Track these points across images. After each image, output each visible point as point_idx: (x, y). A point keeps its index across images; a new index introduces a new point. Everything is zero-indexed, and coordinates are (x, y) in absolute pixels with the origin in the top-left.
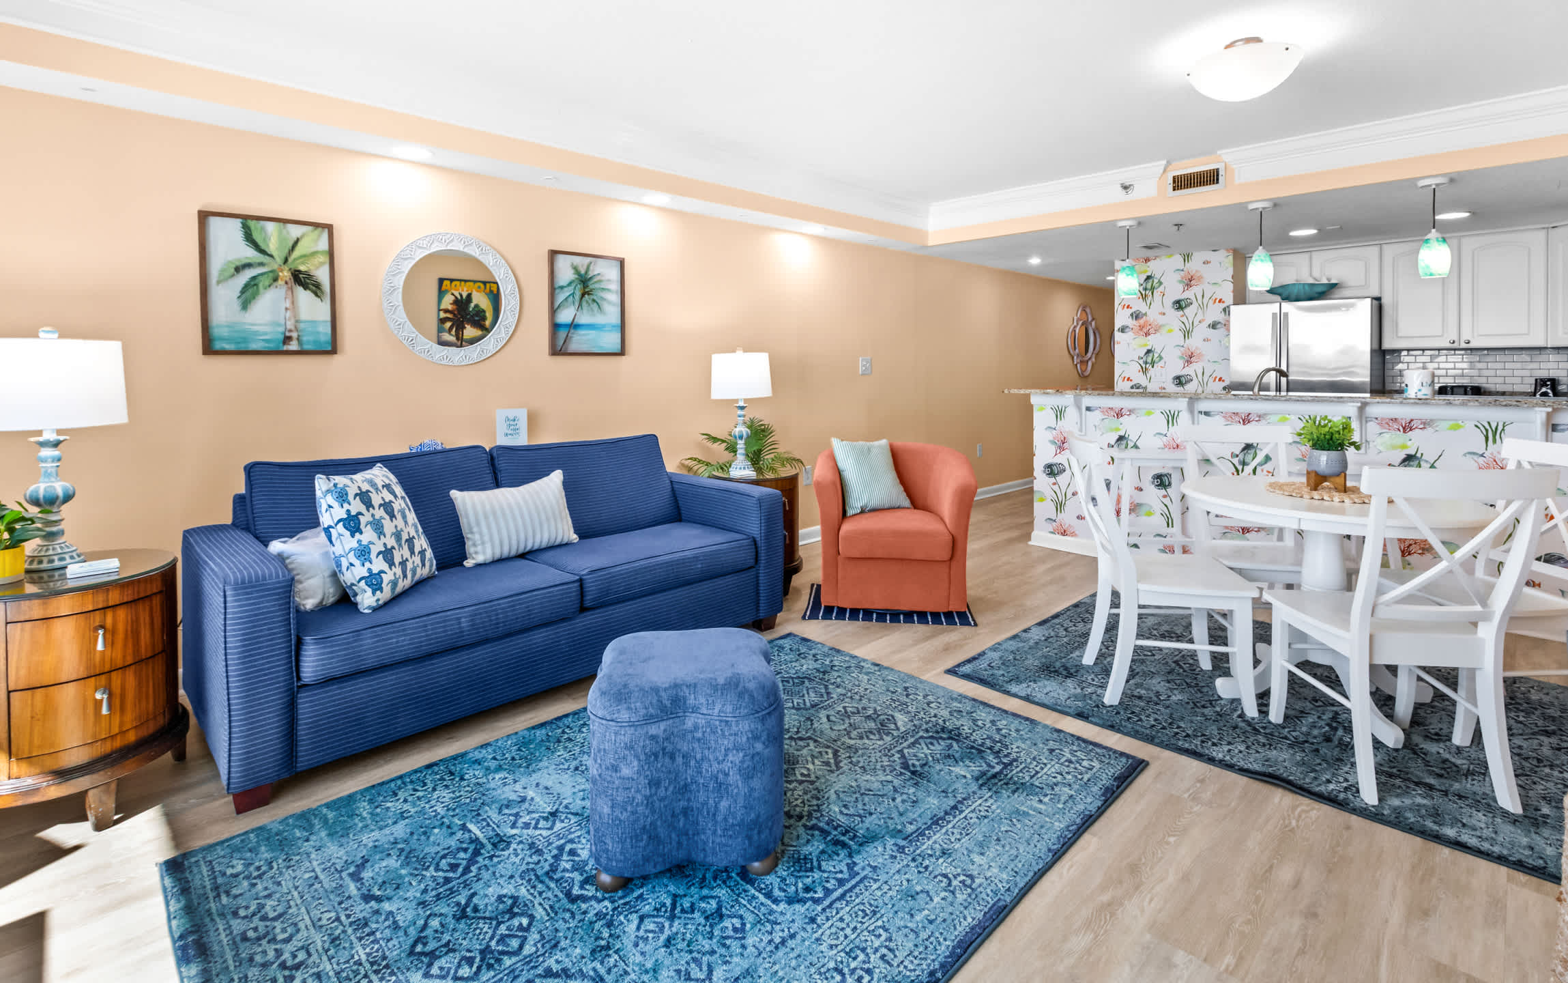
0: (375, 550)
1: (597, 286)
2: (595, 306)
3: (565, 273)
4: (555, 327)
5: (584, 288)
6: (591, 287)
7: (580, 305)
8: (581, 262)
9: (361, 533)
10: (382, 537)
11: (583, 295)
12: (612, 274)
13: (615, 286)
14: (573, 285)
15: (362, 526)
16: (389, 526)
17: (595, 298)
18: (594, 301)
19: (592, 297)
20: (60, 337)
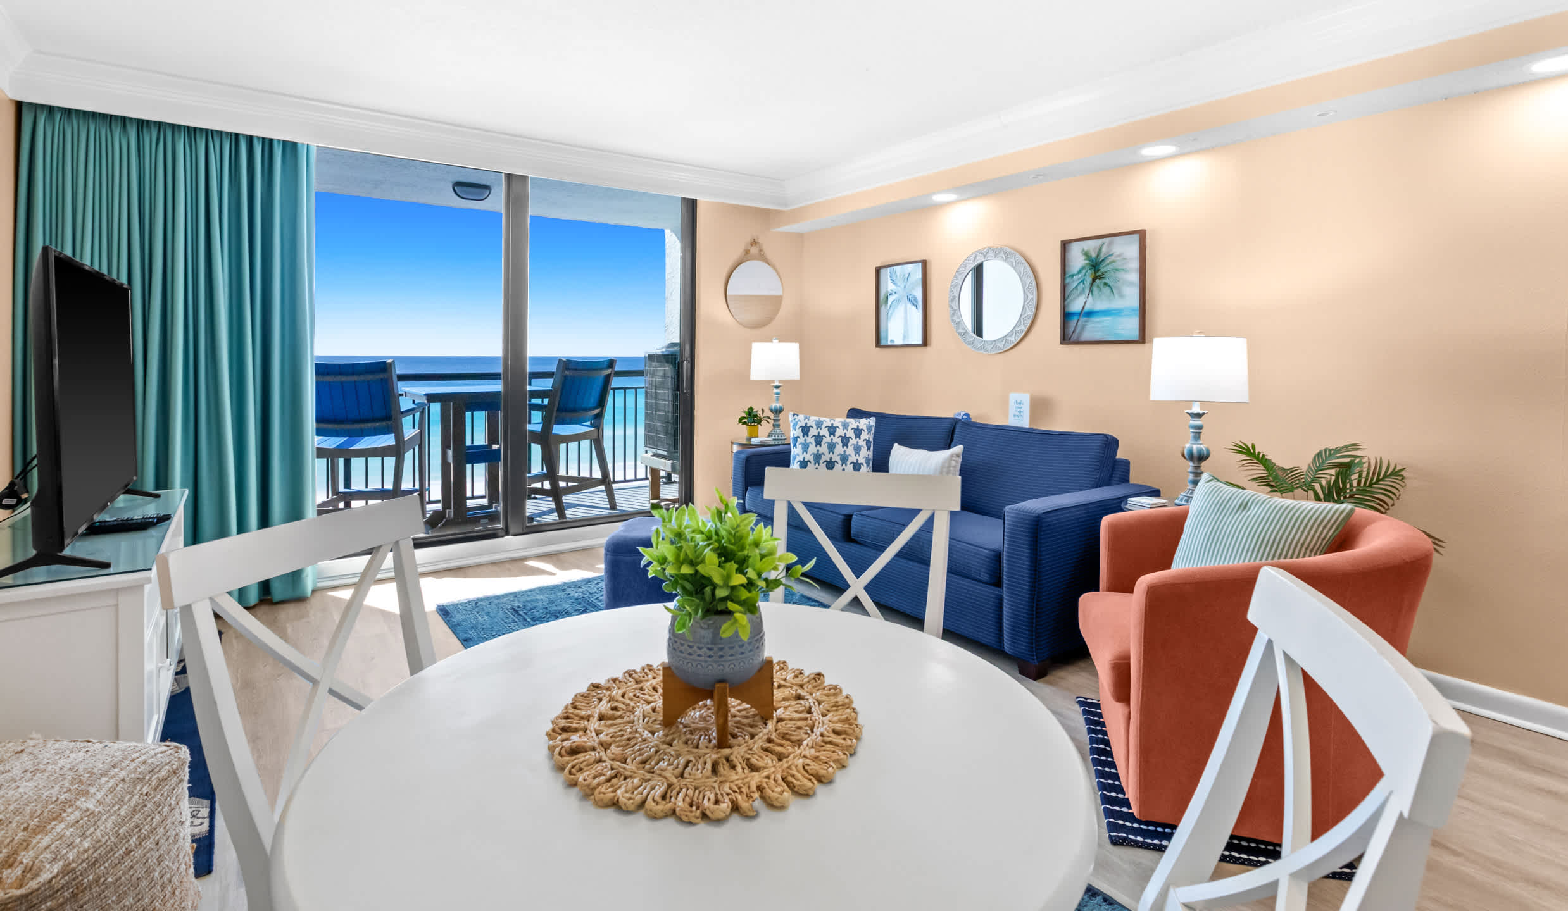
0: (824, 458)
1: (1109, 268)
2: (1107, 290)
3: (1077, 261)
4: (1066, 316)
5: (1095, 273)
6: (1102, 270)
7: (1091, 291)
8: (1091, 246)
9: (821, 446)
10: (831, 453)
11: (1094, 280)
12: (1129, 250)
13: (1135, 265)
14: (1084, 271)
15: (822, 443)
16: (839, 449)
17: (1107, 281)
18: (1106, 284)
19: (1104, 281)
20: (780, 342)
